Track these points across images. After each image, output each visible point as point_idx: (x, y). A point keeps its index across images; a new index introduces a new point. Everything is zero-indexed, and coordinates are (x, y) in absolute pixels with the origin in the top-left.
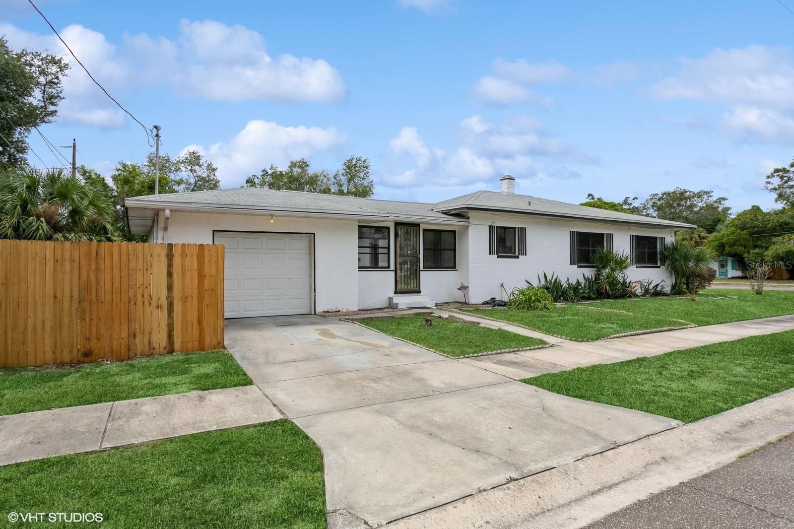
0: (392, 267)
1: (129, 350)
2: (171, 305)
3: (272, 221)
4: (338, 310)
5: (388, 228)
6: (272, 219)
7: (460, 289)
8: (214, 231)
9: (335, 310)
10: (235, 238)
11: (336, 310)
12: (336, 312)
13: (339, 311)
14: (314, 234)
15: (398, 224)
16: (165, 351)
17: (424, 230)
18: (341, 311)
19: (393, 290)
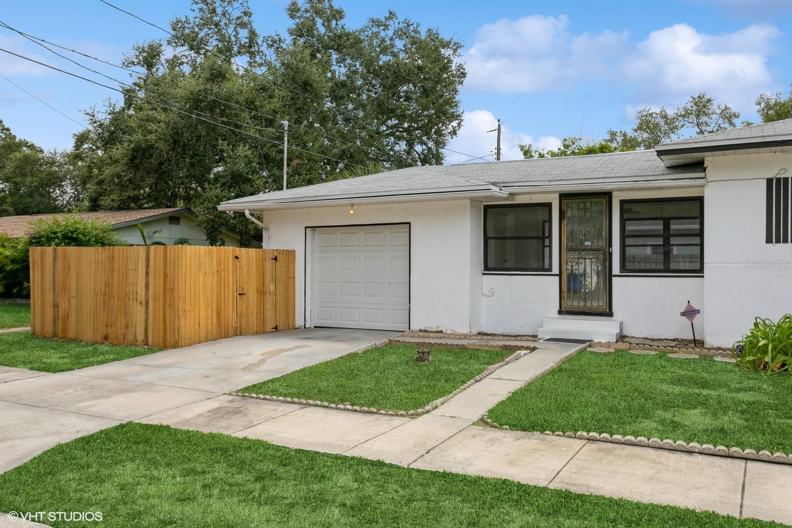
0: (556, 270)
1: (124, 338)
2: (147, 302)
3: (352, 212)
4: (440, 329)
5: (549, 206)
6: (352, 209)
7: (684, 314)
8: (306, 227)
9: (435, 329)
10: (333, 234)
11: (437, 330)
12: (436, 332)
13: (441, 332)
14: (409, 223)
15: (565, 197)
16: (143, 343)
17: (623, 203)
18: (444, 331)
19: (557, 307)
